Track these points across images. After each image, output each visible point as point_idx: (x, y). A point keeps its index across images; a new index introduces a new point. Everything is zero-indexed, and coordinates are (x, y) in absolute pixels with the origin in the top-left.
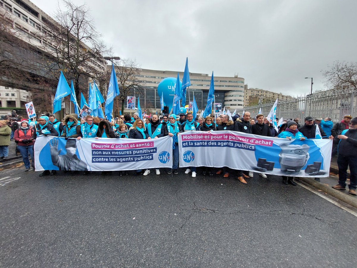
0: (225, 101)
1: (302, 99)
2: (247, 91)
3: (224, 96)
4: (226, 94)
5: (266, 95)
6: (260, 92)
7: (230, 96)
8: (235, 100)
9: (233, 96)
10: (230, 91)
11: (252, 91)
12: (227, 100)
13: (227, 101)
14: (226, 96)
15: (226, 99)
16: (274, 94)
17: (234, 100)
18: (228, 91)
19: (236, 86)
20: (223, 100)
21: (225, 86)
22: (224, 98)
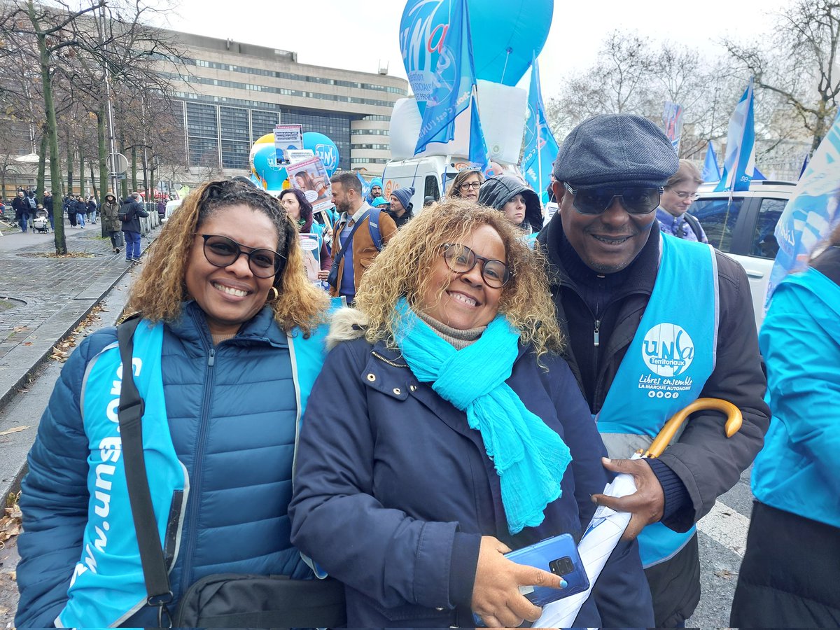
0: (353, 147)
3: (350, 131)
4: (357, 125)
7: (368, 132)
8: (382, 147)
9: (374, 133)
10: (367, 118)
12: (358, 145)
13: (360, 147)
14: (356, 132)
15: (356, 139)
17: (378, 147)
18: (360, 117)
19: (384, 102)
20: (348, 143)
21: (349, 99)
22: (348, 137)
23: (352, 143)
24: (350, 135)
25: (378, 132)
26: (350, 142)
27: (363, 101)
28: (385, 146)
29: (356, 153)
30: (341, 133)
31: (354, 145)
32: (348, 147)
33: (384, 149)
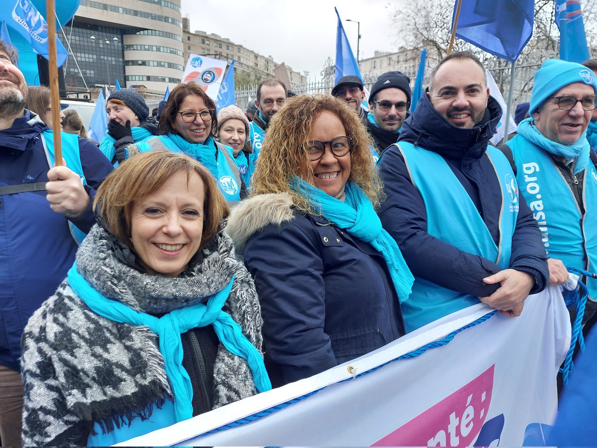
0: (127, 63)
1: (317, 85)
2: (189, 39)
3: (123, 46)
4: (129, 40)
5: (239, 58)
6: (224, 47)
7: (143, 48)
8: (159, 64)
9: (150, 48)
10: (142, 32)
11: (203, 42)
12: (133, 61)
13: (134, 63)
14: (130, 47)
15: (130, 55)
16: (256, 56)
17: (156, 64)
18: (134, 30)
19: (159, 16)
20: (121, 60)
21: (121, 10)
22: (121, 52)
23: (126, 59)
24: (123, 51)
25: (154, 48)
26: (123, 57)
27: (136, 13)
28: (162, 64)
29: (130, 70)
30: (113, 47)
31: (129, 61)
32: (121, 64)
33: (161, 66)
